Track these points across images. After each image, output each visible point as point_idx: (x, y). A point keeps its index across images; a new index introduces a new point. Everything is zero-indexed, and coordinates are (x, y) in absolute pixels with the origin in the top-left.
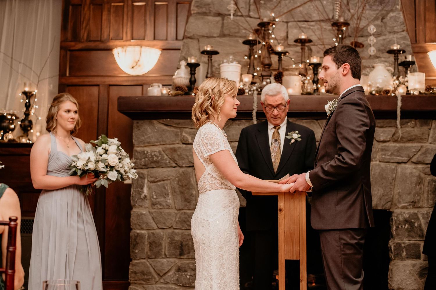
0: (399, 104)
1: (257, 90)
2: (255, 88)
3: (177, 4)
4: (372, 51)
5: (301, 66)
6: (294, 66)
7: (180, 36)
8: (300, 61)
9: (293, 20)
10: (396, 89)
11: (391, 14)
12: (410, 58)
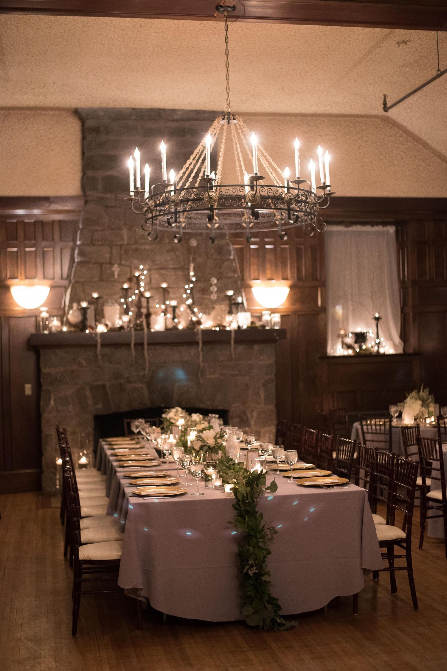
0: (233, 336)
1: (133, 327)
2: (132, 325)
3: (61, 250)
4: (214, 297)
5: (163, 307)
6: (157, 306)
7: (65, 276)
8: (162, 302)
9: (154, 267)
10: (230, 325)
11: (226, 263)
12: (239, 300)
